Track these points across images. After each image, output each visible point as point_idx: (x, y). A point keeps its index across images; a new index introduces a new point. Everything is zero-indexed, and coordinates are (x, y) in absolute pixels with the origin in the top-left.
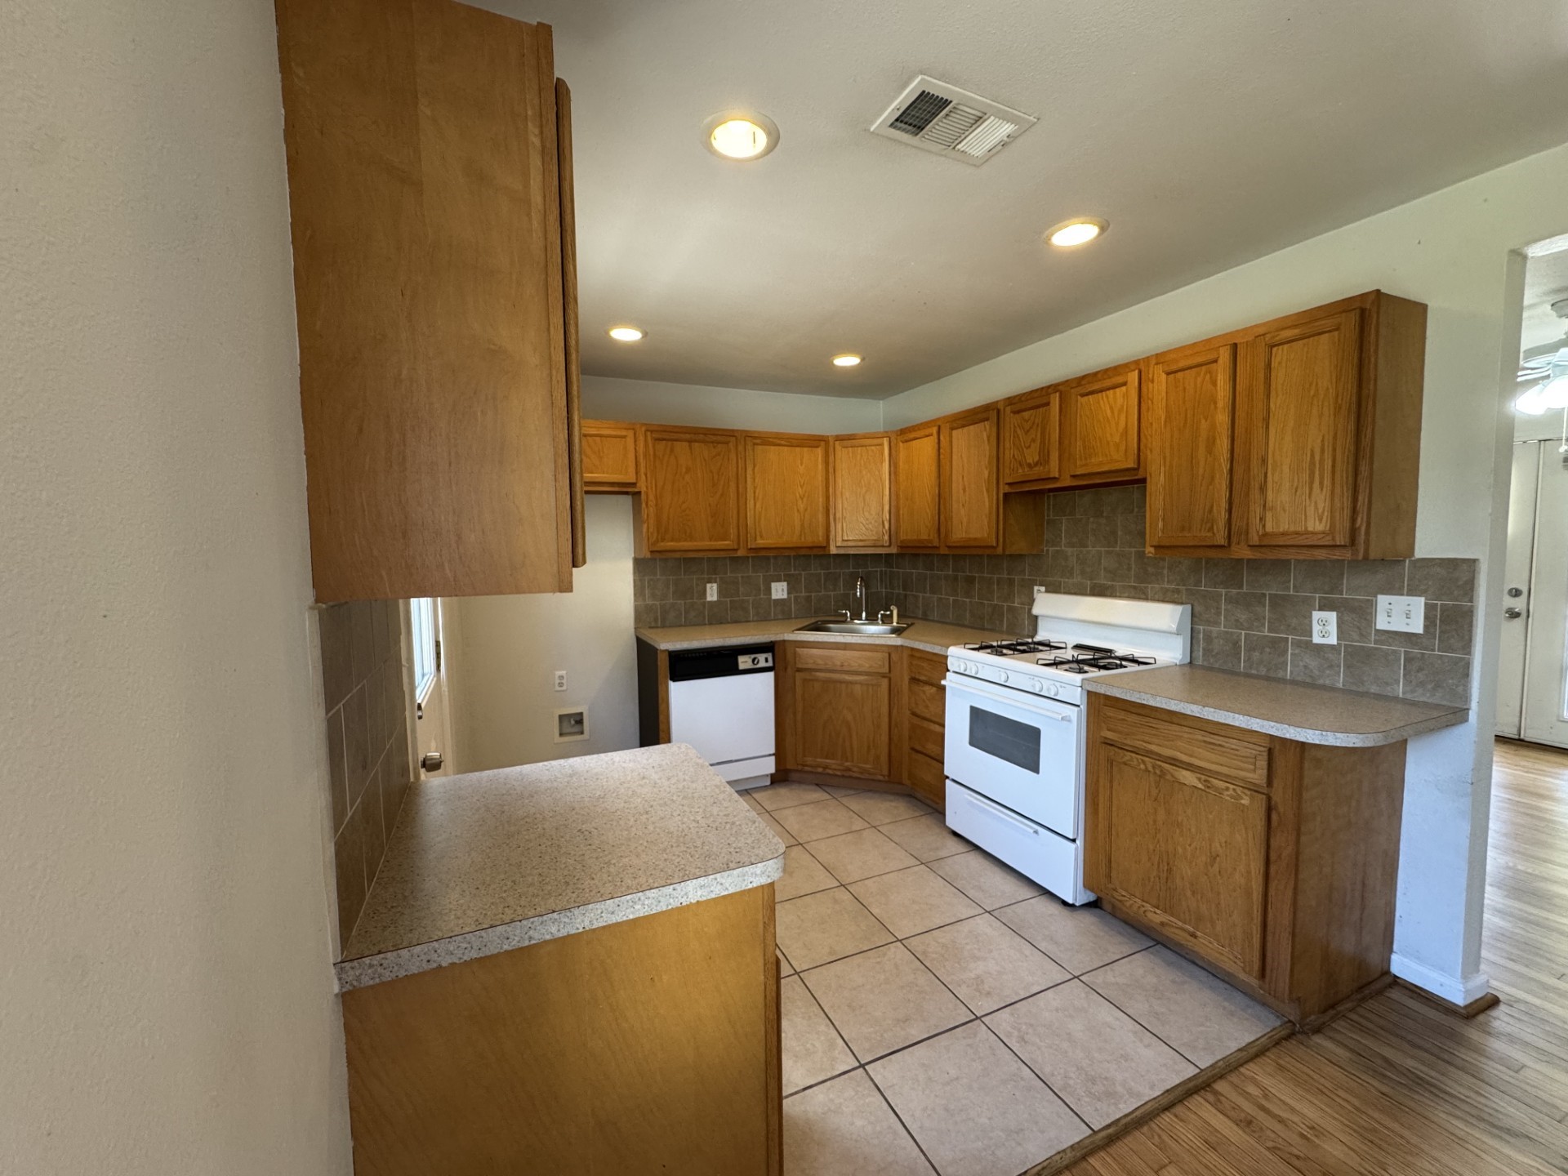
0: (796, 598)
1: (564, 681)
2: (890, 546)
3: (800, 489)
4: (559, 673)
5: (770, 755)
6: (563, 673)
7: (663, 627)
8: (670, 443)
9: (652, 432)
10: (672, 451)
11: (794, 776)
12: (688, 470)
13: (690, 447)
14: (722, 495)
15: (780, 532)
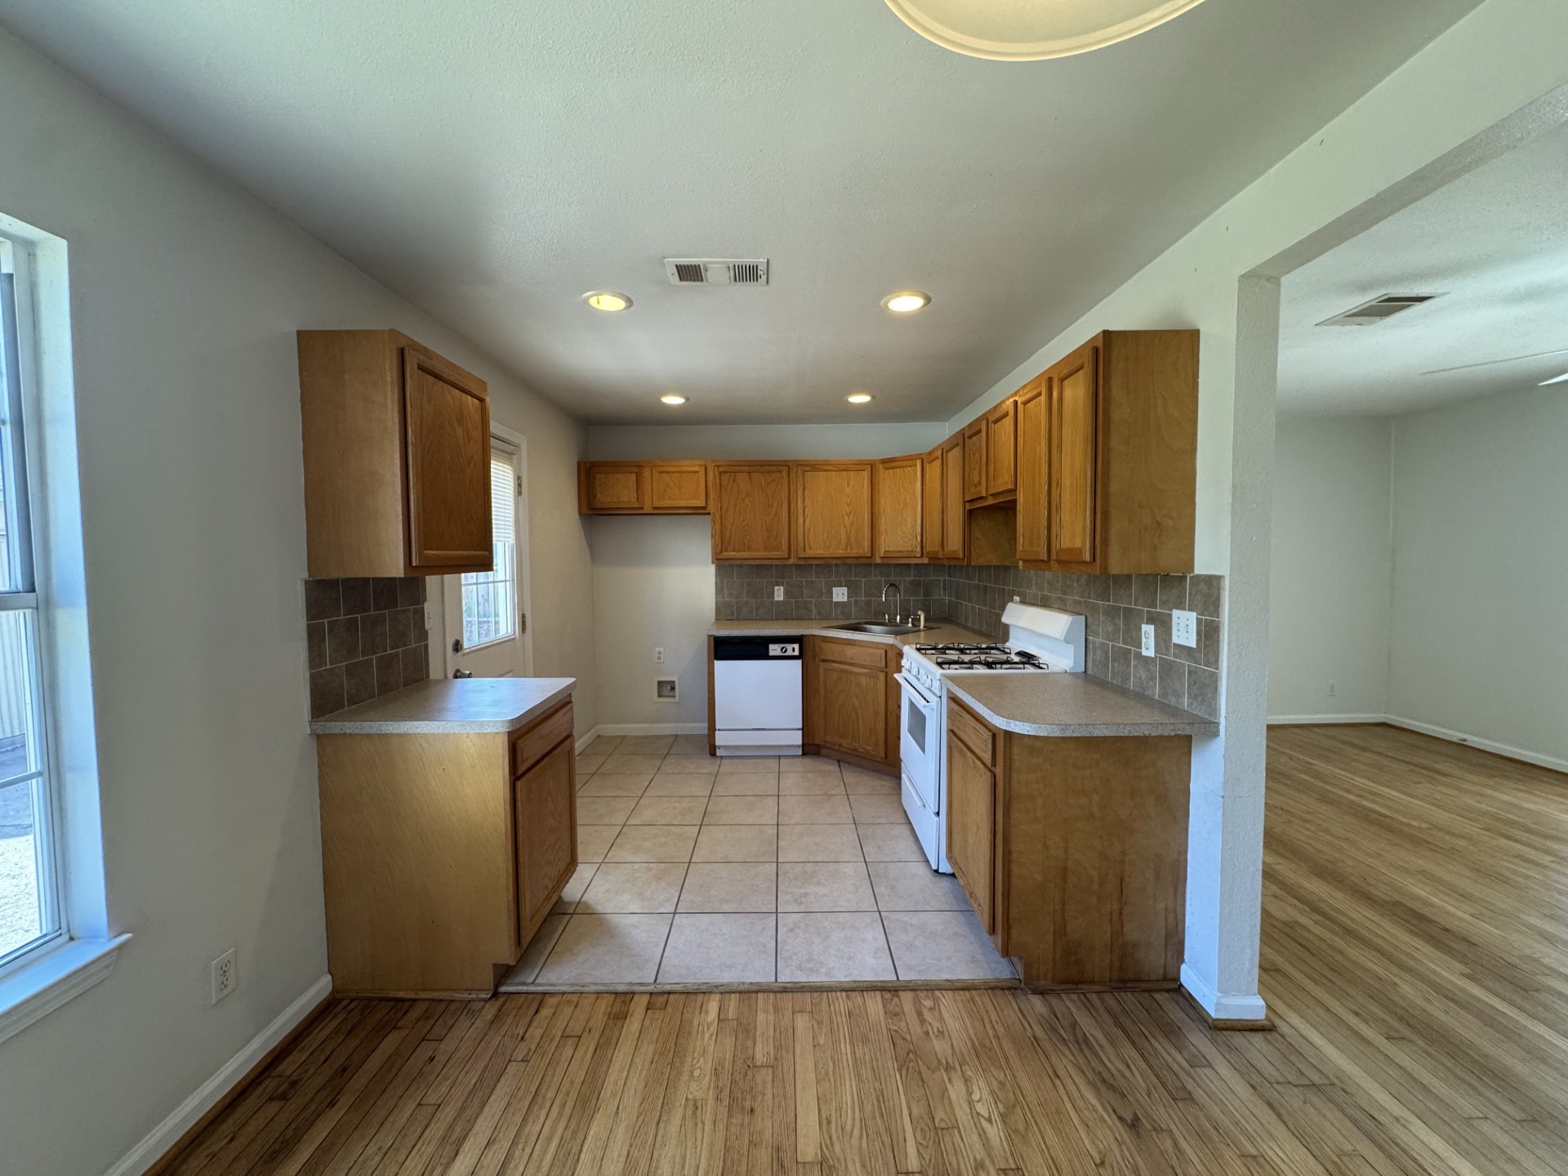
0: (856, 602)
1: (662, 656)
2: (922, 556)
3: (847, 508)
4: (658, 649)
5: (799, 729)
6: (662, 649)
7: (738, 619)
8: (733, 474)
9: (718, 466)
10: (735, 480)
11: (824, 751)
12: (748, 495)
13: (750, 476)
14: (776, 514)
15: (827, 544)
